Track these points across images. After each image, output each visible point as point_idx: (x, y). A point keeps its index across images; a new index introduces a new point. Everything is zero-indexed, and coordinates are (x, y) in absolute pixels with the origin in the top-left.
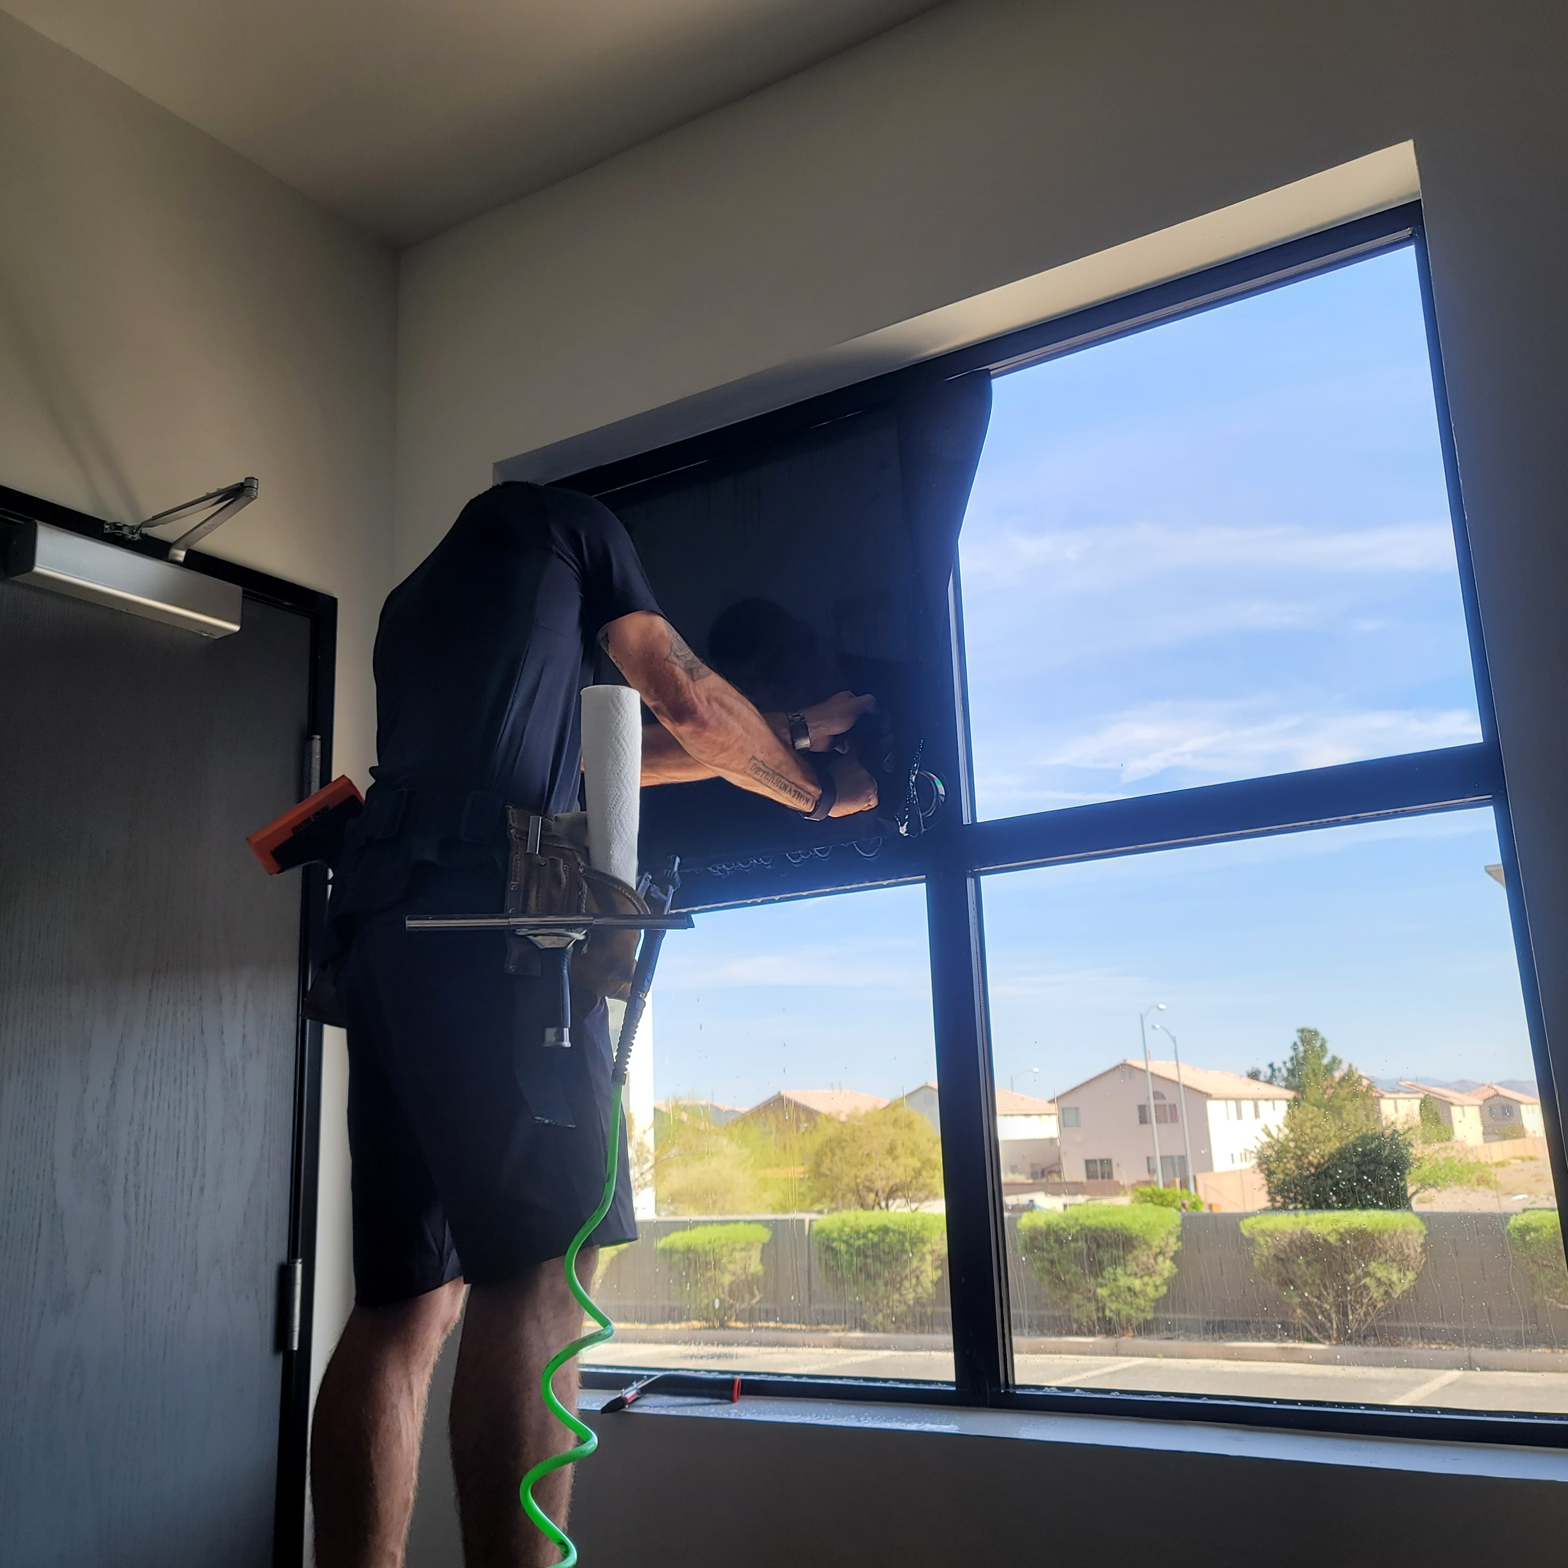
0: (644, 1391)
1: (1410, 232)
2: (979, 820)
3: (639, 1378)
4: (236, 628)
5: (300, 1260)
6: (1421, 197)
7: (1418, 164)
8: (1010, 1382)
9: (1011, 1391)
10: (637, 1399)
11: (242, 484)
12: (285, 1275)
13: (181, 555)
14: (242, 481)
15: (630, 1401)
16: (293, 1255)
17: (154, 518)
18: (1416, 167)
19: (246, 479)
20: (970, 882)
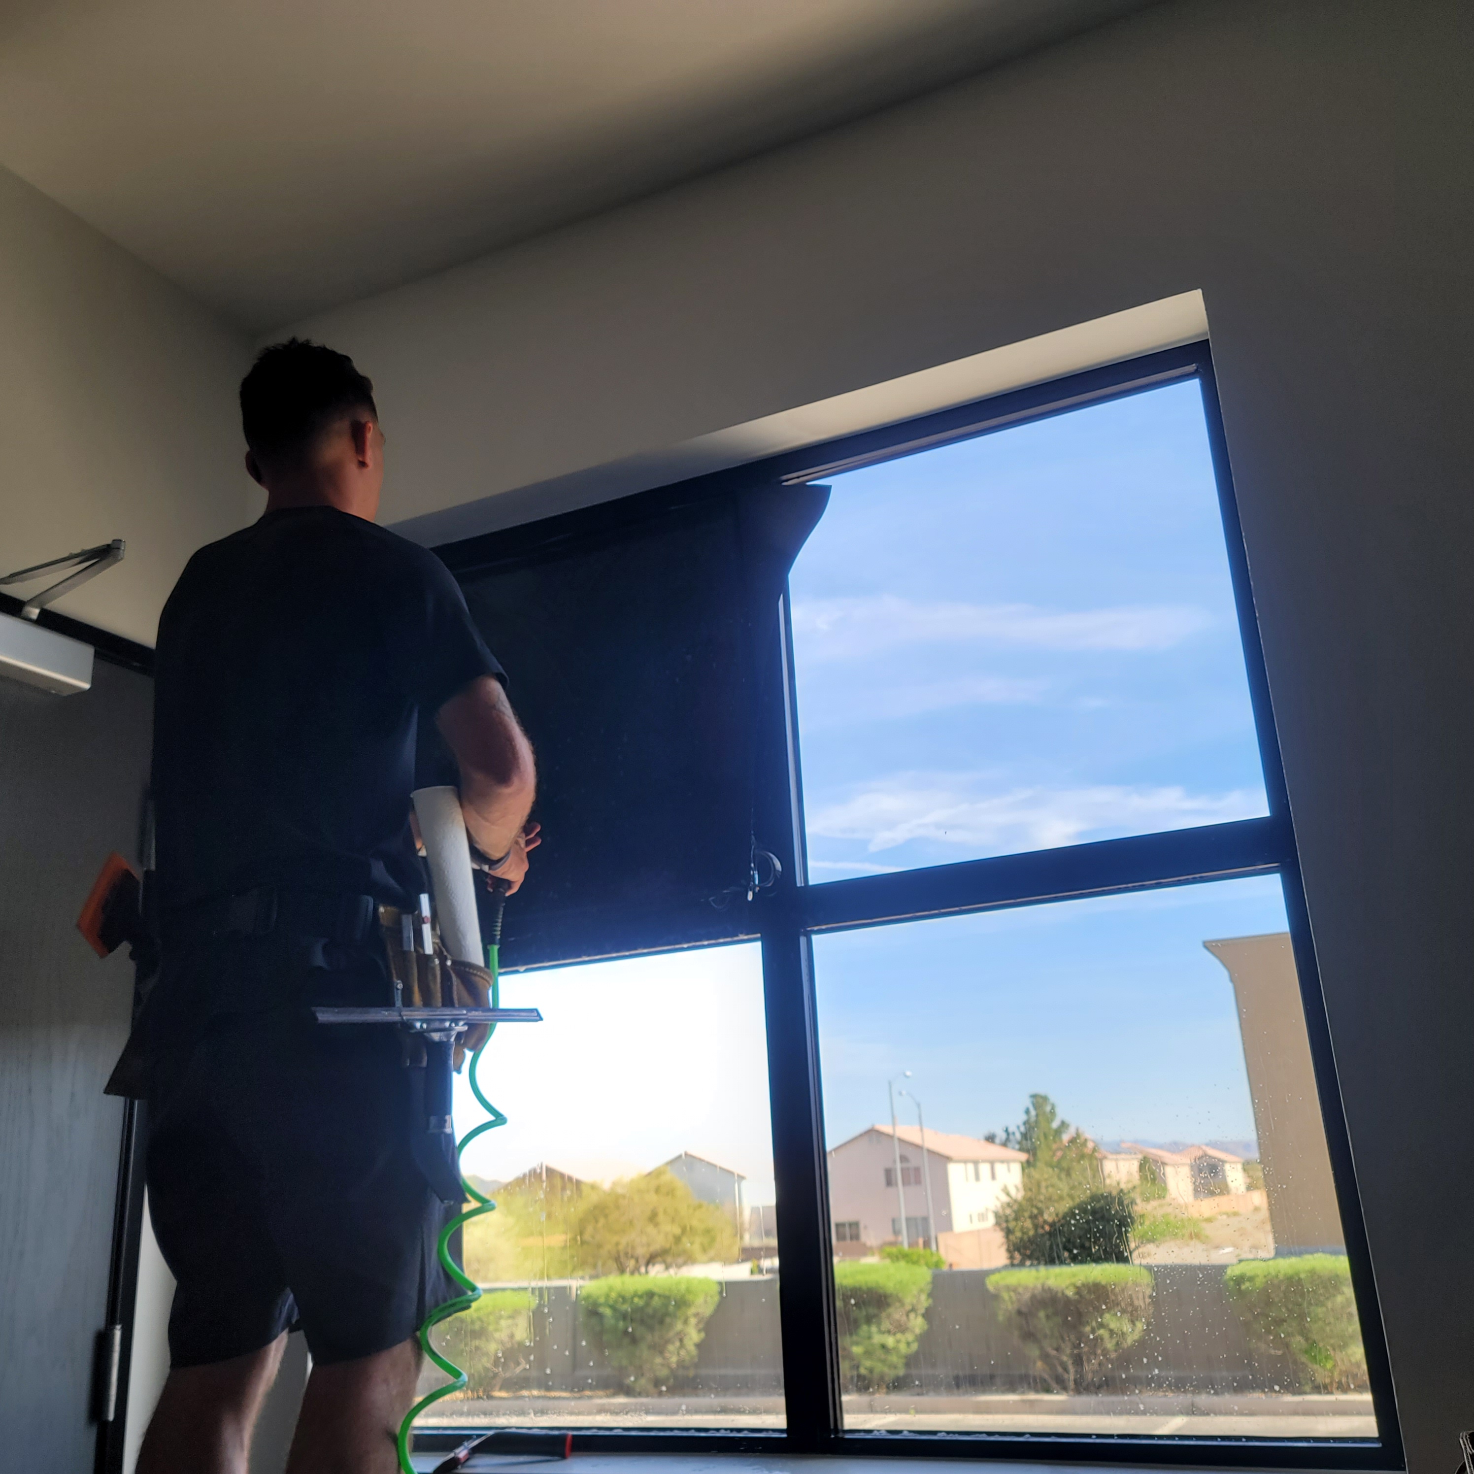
0: (474, 1451)
1: (1195, 368)
2: (811, 883)
3: (469, 1437)
4: (86, 686)
5: (118, 1327)
6: (1209, 337)
7: (1206, 310)
8: (840, 1427)
9: (840, 1435)
10: (468, 1460)
11: (108, 545)
12: (102, 1342)
13: (35, 613)
14: (109, 542)
15: (463, 1461)
16: (111, 1321)
17: (12, 576)
18: (1205, 312)
19: (114, 540)
20: (803, 940)
